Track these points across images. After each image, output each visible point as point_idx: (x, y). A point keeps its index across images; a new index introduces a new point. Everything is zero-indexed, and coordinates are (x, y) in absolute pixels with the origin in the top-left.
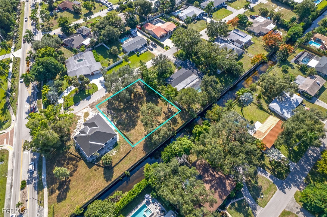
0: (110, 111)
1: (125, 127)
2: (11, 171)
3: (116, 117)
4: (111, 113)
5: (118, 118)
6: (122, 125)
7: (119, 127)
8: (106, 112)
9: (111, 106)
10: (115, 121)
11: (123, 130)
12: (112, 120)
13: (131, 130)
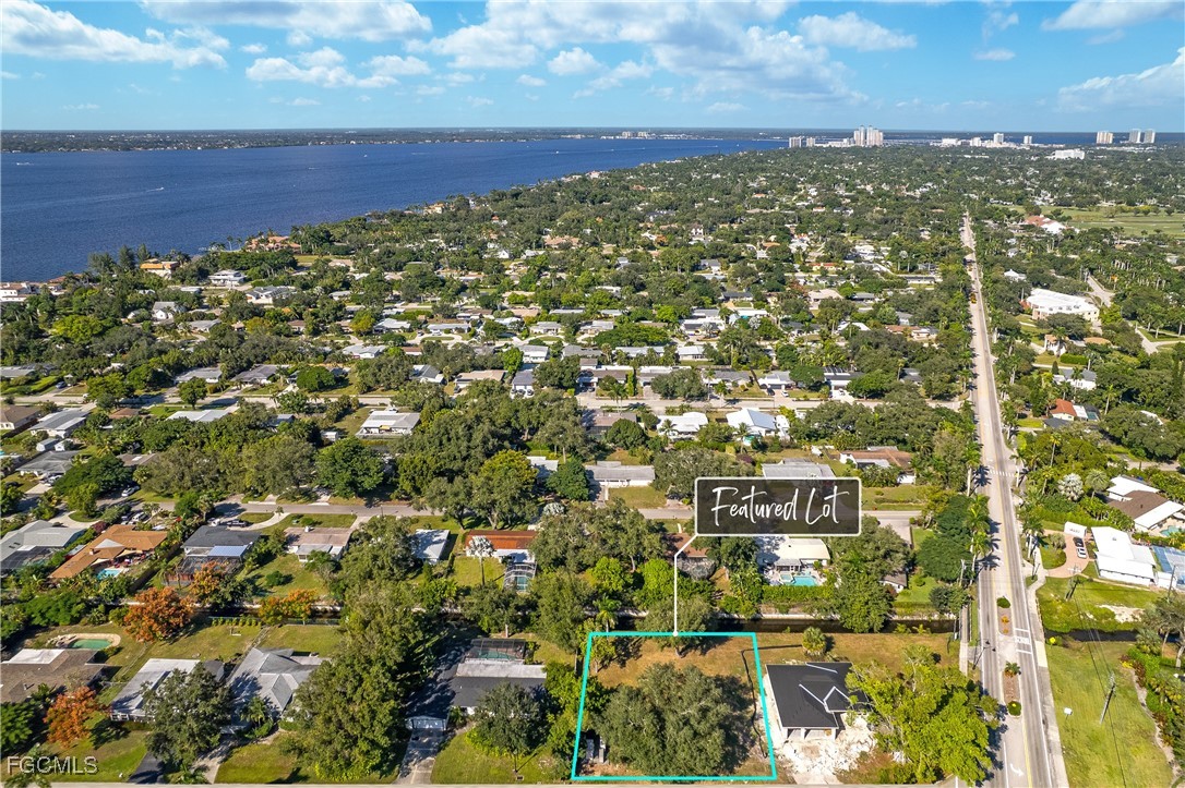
0: (745, 742)
1: (735, 690)
2: (1053, 752)
3: (740, 718)
4: (747, 735)
5: (738, 713)
6: (739, 697)
7: (750, 696)
8: (757, 746)
9: (734, 753)
10: (748, 713)
11: (743, 687)
12: (754, 717)
13: (727, 678)
